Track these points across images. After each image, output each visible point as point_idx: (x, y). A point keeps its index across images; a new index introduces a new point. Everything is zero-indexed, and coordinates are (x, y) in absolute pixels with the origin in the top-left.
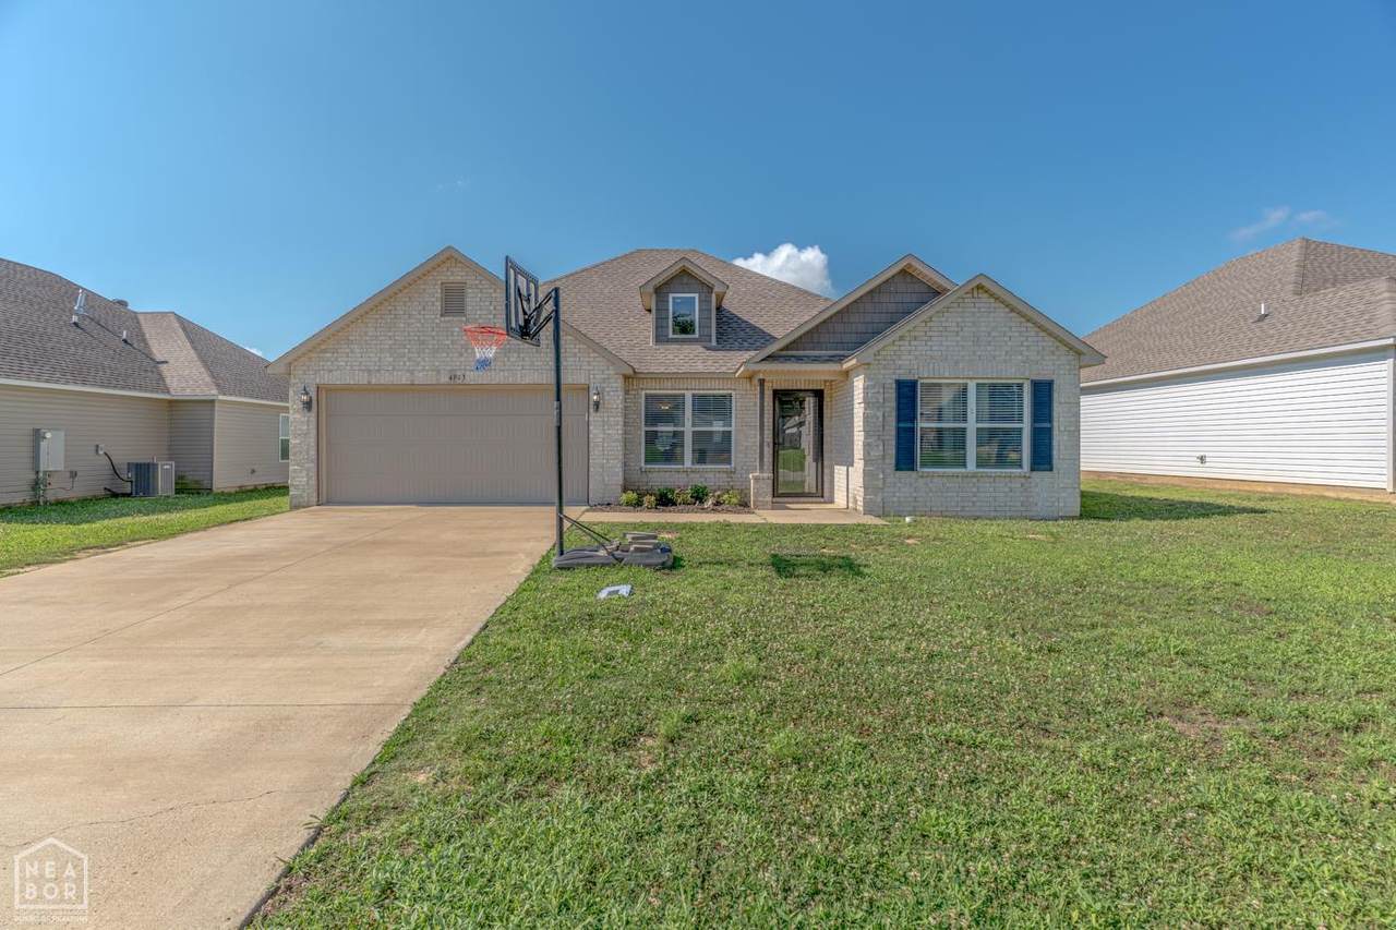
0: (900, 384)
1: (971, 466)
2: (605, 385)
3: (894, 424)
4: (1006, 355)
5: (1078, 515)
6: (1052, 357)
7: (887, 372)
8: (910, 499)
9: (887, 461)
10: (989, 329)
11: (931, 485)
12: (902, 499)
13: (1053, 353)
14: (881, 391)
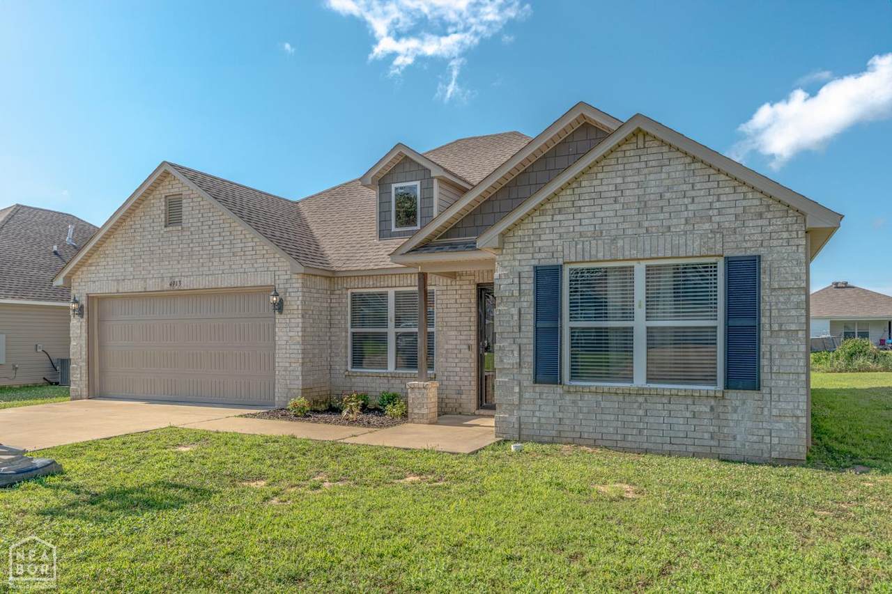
0: (539, 272)
1: (640, 379)
2: (288, 286)
3: (532, 323)
4: (687, 223)
5: (804, 457)
6: (760, 222)
7: (524, 256)
8: (553, 421)
9: (525, 371)
10: (661, 190)
11: (580, 404)
12: (543, 421)
13: (760, 216)
14: (516, 281)
